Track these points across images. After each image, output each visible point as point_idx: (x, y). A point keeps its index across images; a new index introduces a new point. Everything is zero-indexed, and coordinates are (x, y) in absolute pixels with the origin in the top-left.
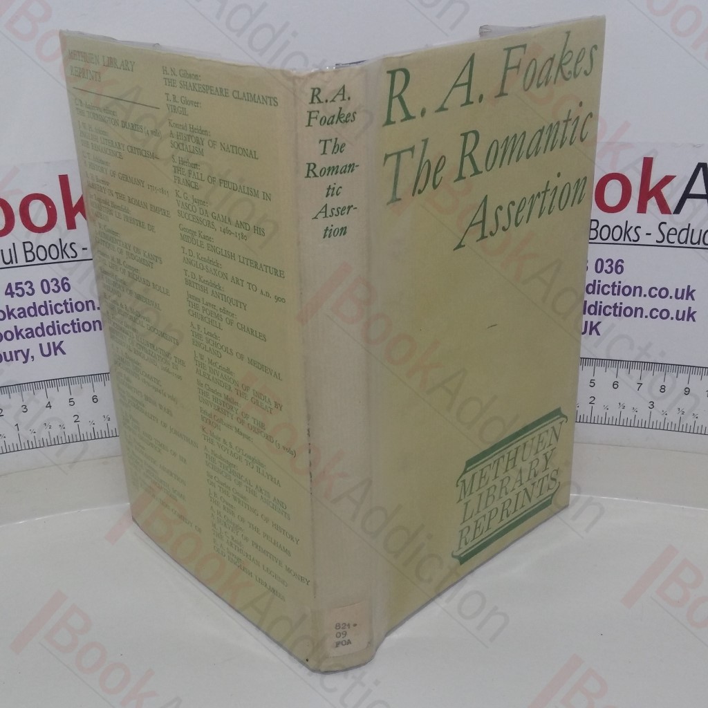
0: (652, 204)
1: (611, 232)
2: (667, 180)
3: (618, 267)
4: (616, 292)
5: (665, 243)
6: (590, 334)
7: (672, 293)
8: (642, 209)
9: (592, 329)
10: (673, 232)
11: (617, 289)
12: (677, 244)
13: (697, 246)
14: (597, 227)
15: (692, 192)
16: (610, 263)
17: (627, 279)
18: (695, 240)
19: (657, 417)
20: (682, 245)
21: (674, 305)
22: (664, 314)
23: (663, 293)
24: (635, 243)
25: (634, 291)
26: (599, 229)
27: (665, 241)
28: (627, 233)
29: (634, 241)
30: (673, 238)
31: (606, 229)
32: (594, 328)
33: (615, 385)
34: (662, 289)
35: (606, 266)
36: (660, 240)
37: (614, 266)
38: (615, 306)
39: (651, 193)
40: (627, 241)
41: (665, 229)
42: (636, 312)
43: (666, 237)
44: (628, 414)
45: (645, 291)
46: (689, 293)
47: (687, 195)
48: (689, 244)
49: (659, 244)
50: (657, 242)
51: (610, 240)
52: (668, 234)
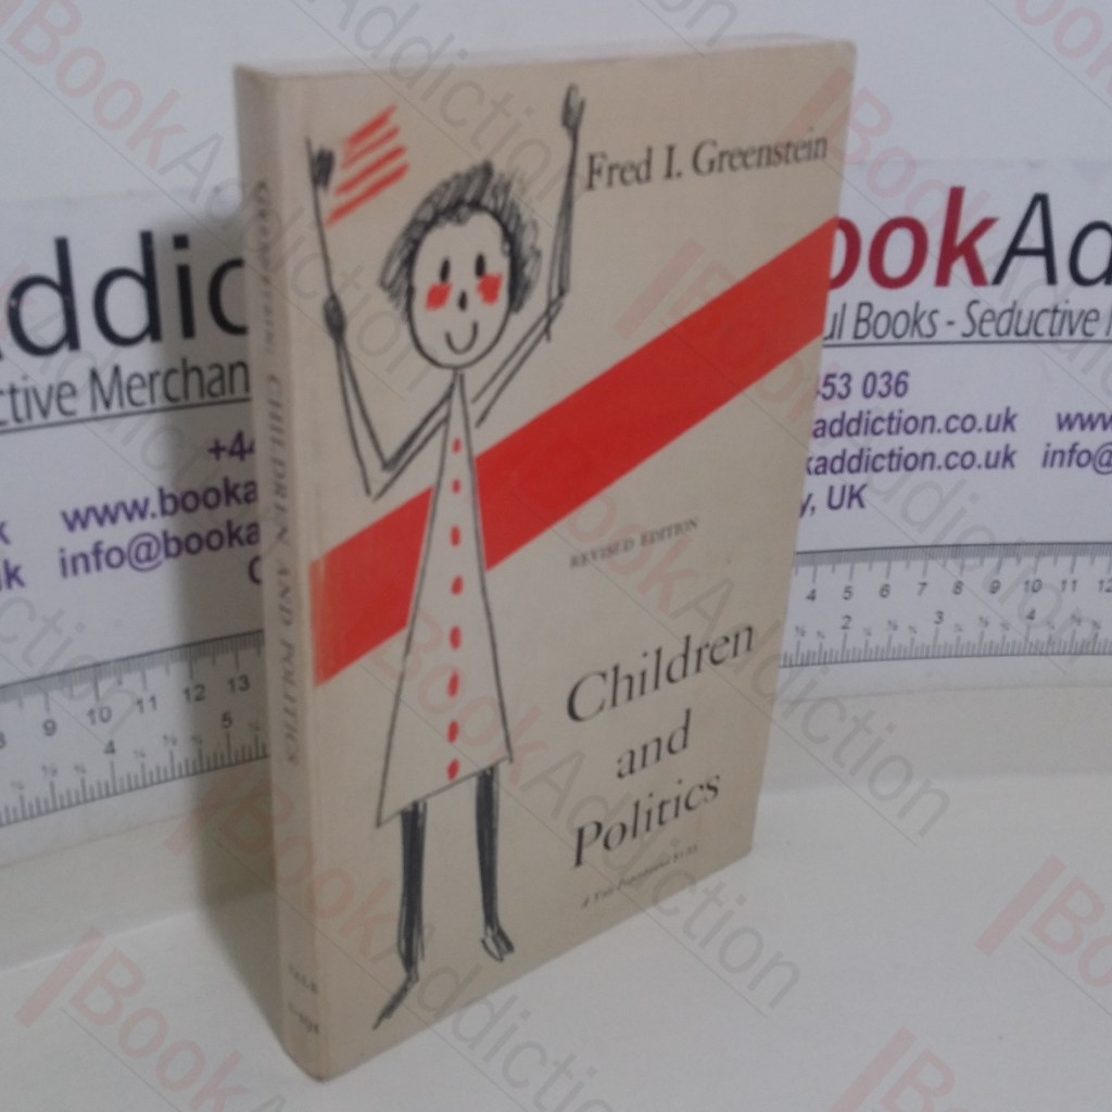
0: (959, 269)
1: (891, 324)
2: (985, 225)
3: (898, 384)
4: (894, 428)
5: (976, 337)
6: (849, 506)
7: (981, 423)
8: (943, 278)
9: (852, 496)
10: (988, 316)
11: (897, 424)
12: (994, 337)
13: (1024, 338)
14: (870, 314)
15: (1023, 245)
16: (886, 378)
17: (913, 404)
18: (1022, 327)
19: (947, 635)
20: (1001, 338)
21: (983, 443)
22: (966, 460)
23: (967, 423)
24: (929, 340)
25: (924, 423)
26: (872, 320)
27: (977, 331)
28: (916, 323)
29: (929, 336)
30: (988, 328)
31: (883, 320)
32: (855, 495)
33: (885, 591)
34: (965, 418)
35: (881, 386)
36: (967, 332)
37: (893, 383)
38: (892, 455)
39: (960, 249)
40: (917, 338)
41: (977, 312)
42: (922, 460)
43: (977, 325)
44: (901, 639)
45: (940, 424)
46: (1008, 421)
47: (1014, 250)
48: (1012, 336)
49: (966, 339)
50: (964, 335)
51: (889, 338)
52: (982, 321)
